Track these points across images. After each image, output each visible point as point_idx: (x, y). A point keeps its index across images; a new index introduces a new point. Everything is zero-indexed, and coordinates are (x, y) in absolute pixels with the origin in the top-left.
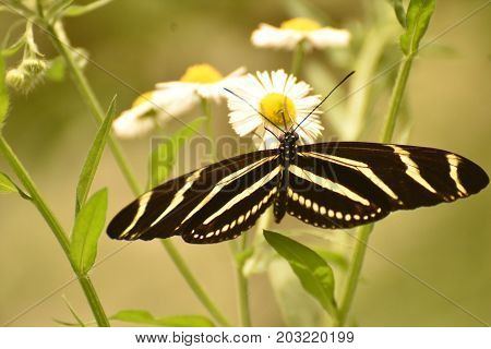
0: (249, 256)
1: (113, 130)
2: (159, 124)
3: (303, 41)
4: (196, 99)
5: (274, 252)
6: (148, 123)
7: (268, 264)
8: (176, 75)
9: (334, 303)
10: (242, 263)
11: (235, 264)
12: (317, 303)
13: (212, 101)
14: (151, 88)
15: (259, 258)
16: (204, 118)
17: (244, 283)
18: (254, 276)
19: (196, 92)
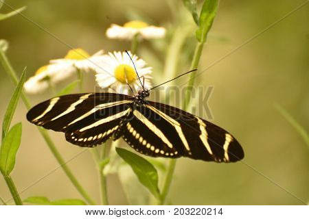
0: (107, 163)
1: (24, 89)
2: (52, 85)
3: (137, 35)
4: (74, 69)
5: (122, 160)
6: (45, 84)
7: (118, 168)
8: (62, 55)
9: (158, 191)
10: (103, 167)
11: (98, 168)
12: (147, 190)
13: (84, 71)
14: (46, 63)
15: (112, 165)
16: (79, 81)
17: (104, 180)
18: (110, 175)
19: (74, 66)
